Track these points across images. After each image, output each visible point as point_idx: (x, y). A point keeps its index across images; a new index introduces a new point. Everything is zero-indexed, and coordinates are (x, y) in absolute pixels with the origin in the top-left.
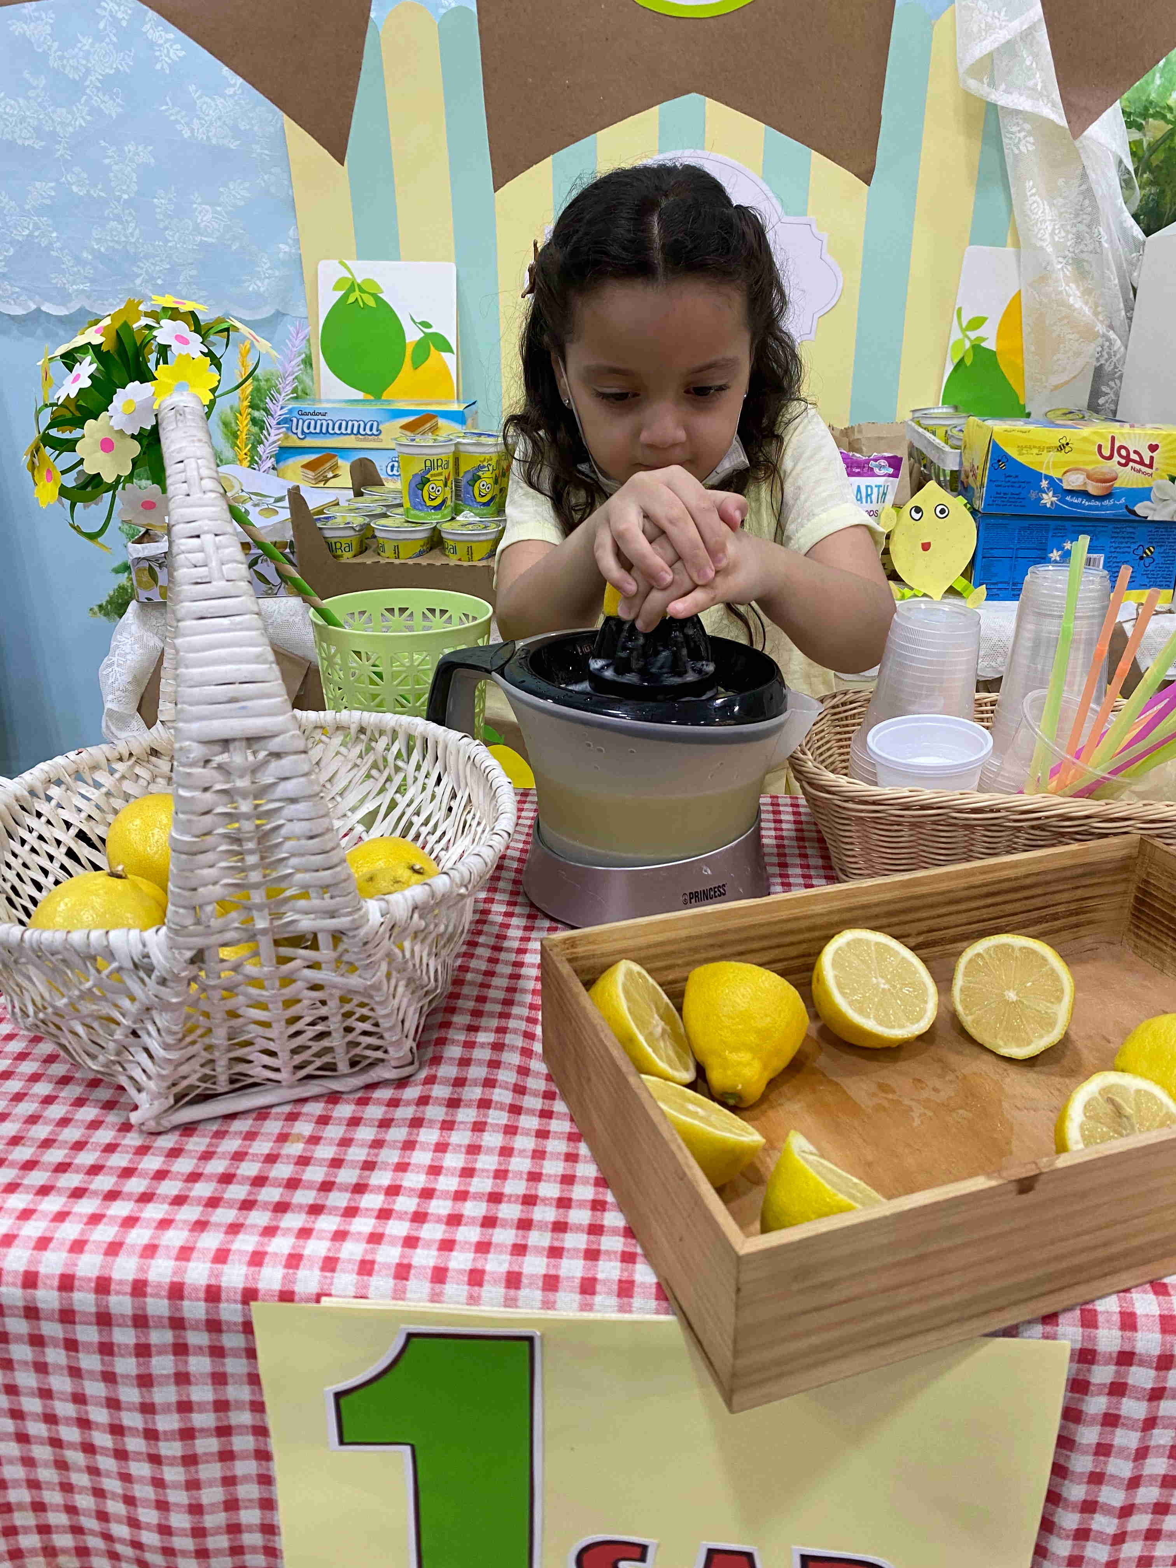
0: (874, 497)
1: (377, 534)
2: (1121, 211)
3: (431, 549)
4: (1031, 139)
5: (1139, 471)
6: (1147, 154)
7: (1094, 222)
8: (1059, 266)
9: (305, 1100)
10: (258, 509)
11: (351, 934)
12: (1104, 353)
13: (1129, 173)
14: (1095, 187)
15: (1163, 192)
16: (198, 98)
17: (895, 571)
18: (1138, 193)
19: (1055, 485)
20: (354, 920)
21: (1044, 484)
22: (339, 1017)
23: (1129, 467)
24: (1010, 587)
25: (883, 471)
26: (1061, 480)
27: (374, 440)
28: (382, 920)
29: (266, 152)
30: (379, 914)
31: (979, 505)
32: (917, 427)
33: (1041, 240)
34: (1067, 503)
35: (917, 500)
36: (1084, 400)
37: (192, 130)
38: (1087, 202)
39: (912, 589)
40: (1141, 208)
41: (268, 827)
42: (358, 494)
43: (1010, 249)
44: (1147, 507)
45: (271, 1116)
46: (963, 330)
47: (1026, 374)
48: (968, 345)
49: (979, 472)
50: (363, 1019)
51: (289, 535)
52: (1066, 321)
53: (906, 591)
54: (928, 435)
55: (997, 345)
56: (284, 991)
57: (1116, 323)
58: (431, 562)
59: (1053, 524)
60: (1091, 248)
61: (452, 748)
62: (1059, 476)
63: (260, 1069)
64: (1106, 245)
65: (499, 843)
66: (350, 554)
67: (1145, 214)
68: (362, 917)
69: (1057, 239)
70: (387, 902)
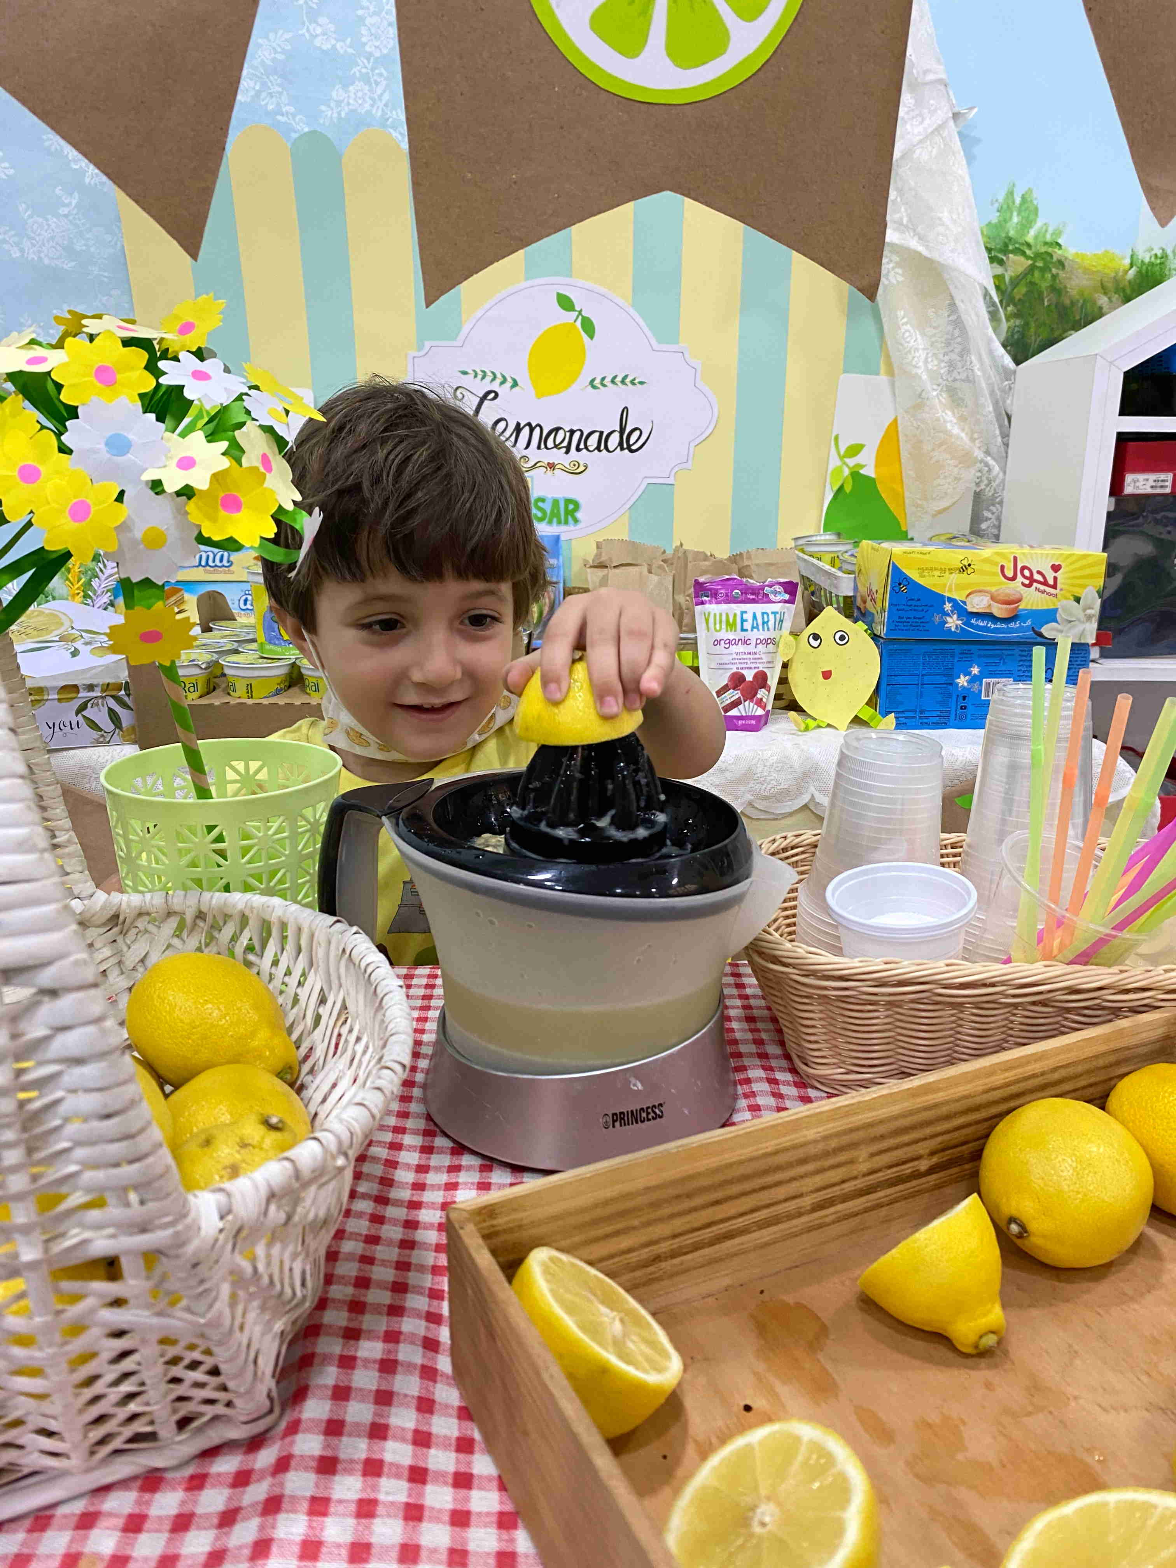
0: (771, 624)
1: (227, 671)
2: (990, 342)
3: (290, 687)
4: (900, 271)
5: (1043, 592)
6: (1009, 289)
7: (965, 352)
8: (935, 393)
9: (106, 1489)
10: (89, 647)
11: (172, 1252)
12: (984, 478)
13: (994, 304)
14: (964, 317)
15: (1027, 324)
16: (30, 217)
17: (795, 701)
18: (1004, 325)
19: (959, 608)
20: (177, 1234)
21: (948, 607)
22: (160, 1368)
23: (1033, 587)
24: (918, 715)
25: (779, 598)
26: (964, 603)
27: (225, 573)
28: (220, 1225)
29: (106, 274)
30: (216, 1217)
31: (881, 630)
32: (801, 555)
33: (915, 367)
34: (971, 625)
35: (815, 626)
36: (965, 526)
37: (22, 251)
38: (957, 332)
39: (815, 719)
40: (1007, 339)
41: (37, 1105)
42: (207, 629)
43: (883, 378)
44: (1053, 629)
45: (55, 1522)
46: (841, 458)
47: (907, 501)
48: (847, 472)
49: (879, 597)
50: (194, 1365)
51: (124, 676)
52: (944, 447)
53: (809, 721)
54: (815, 561)
55: (876, 472)
56: (69, 1348)
57: (994, 450)
58: (289, 701)
59: (957, 648)
60: (963, 376)
61: (320, 937)
62: (963, 599)
63: (36, 1455)
64: (979, 373)
65: (392, 1082)
66: (196, 695)
67: (1012, 345)
68: (188, 1228)
69: (930, 367)
70: (229, 1195)
